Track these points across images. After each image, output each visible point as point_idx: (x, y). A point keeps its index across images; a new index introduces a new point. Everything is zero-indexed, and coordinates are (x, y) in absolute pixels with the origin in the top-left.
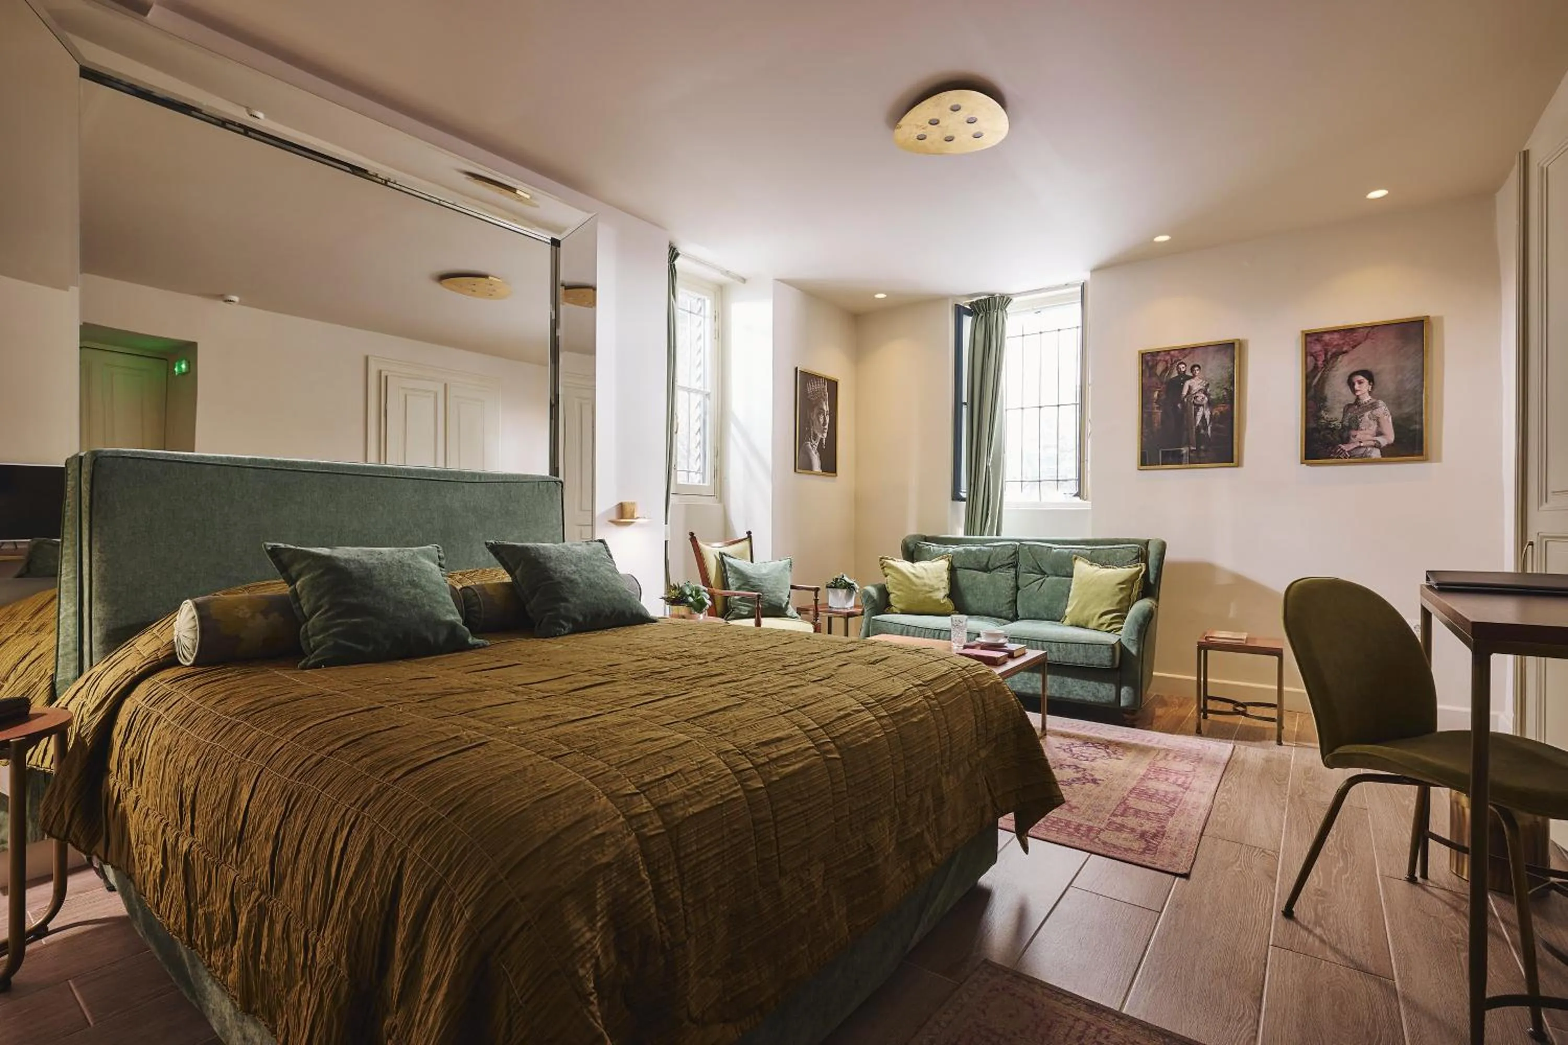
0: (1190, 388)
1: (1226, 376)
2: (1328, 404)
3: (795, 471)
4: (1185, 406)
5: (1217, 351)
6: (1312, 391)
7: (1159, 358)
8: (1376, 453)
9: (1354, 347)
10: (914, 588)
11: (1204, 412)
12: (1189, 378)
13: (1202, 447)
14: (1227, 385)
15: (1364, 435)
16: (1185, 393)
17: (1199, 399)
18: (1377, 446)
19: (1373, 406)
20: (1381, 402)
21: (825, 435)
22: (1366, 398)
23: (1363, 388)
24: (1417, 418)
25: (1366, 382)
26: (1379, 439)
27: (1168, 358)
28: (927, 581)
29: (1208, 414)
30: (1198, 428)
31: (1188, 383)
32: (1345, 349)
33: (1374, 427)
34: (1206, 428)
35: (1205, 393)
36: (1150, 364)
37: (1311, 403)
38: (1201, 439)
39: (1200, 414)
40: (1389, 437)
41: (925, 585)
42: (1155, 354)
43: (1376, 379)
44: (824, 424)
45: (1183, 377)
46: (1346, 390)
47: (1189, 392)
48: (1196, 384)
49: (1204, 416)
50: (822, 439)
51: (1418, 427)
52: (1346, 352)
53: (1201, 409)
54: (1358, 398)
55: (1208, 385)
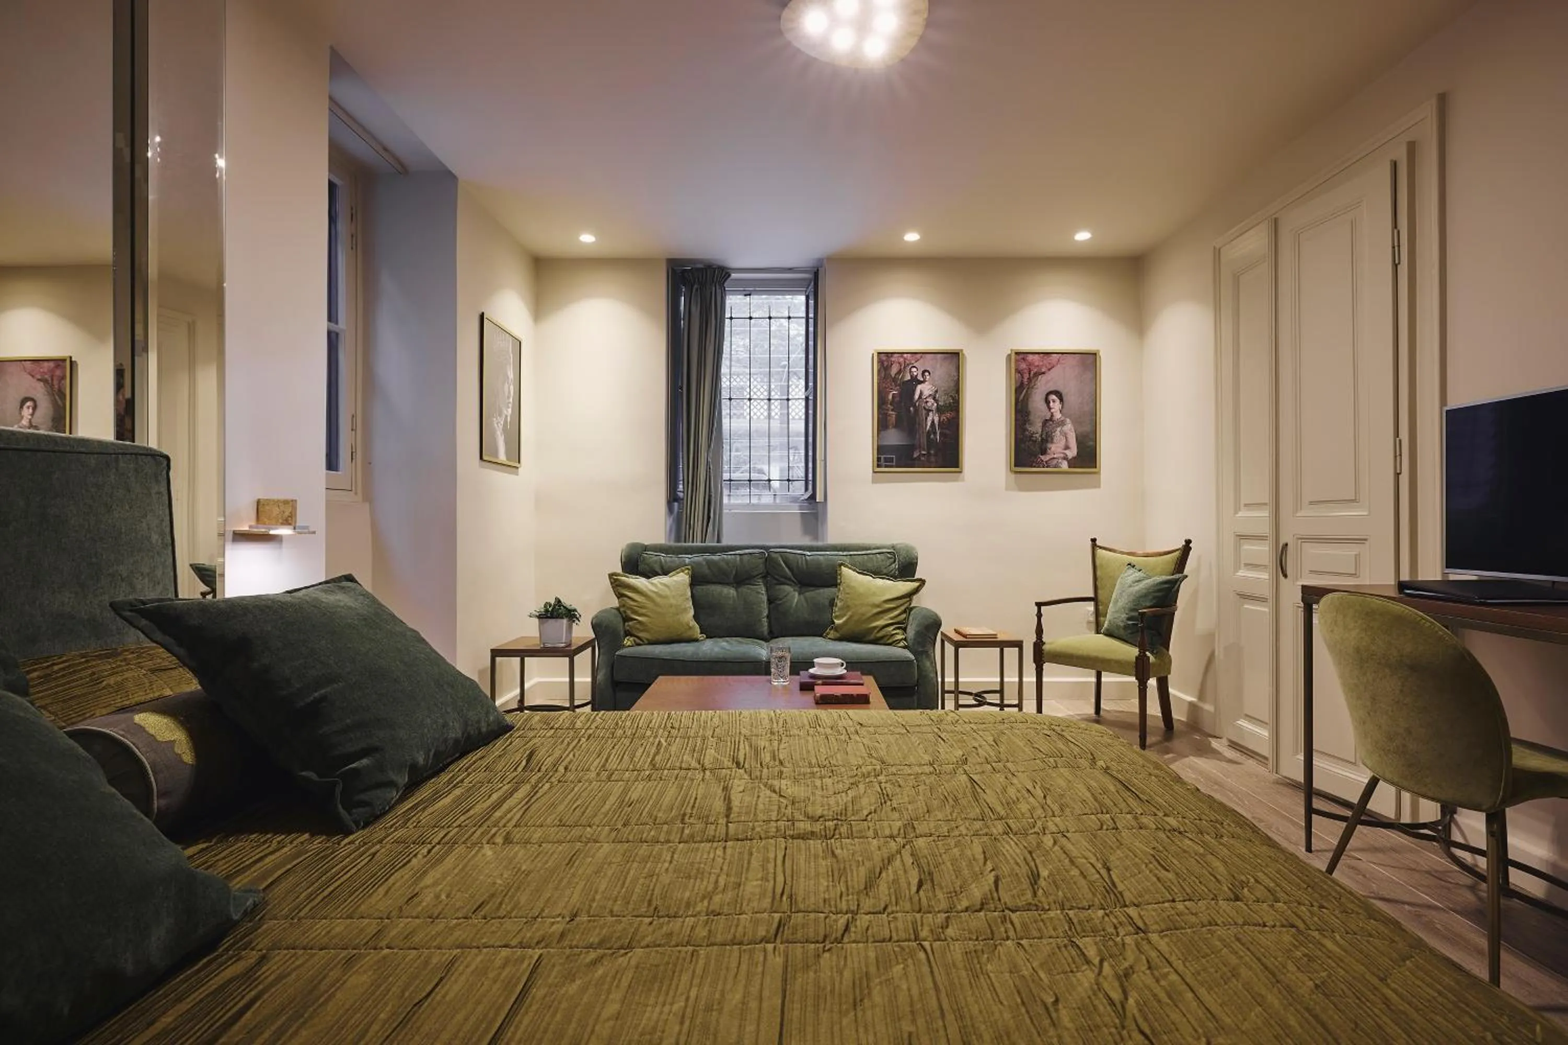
0: (921, 393)
1: (952, 384)
2: (1031, 418)
3: (481, 458)
4: (916, 410)
5: (945, 358)
6: (1019, 407)
7: (893, 359)
8: (1065, 466)
9: (1049, 370)
10: (659, 610)
11: (933, 417)
12: (921, 382)
13: (932, 452)
14: (953, 394)
15: (1056, 449)
16: (917, 397)
17: (930, 404)
18: (1065, 458)
19: (1062, 423)
20: (1068, 420)
21: (510, 410)
22: (1058, 416)
23: (1056, 406)
24: (1092, 436)
25: (1058, 401)
26: (1067, 452)
27: (901, 360)
28: (673, 601)
29: (936, 419)
30: (929, 433)
31: (919, 387)
32: (1043, 370)
33: (1063, 443)
34: (935, 433)
35: (934, 398)
36: (886, 364)
37: (1019, 417)
38: (931, 443)
39: (930, 419)
40: (1072, 453)
41: (671, 606)
42: (889, 354)
43: (1065, 399)
44: (509, 398)
45: (915, 381)
46: (1043, 406)
47: (920, 397)
48: (925, 389)
49: (933, 422)
50: (506, 416)
51: (1091, 443)
52: (1044, 373)
53: (931, 414)
54: (1052, 415)
55: (936, 391)
